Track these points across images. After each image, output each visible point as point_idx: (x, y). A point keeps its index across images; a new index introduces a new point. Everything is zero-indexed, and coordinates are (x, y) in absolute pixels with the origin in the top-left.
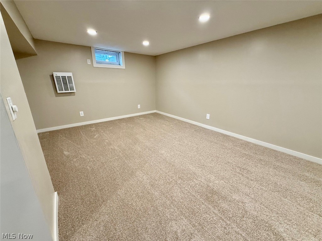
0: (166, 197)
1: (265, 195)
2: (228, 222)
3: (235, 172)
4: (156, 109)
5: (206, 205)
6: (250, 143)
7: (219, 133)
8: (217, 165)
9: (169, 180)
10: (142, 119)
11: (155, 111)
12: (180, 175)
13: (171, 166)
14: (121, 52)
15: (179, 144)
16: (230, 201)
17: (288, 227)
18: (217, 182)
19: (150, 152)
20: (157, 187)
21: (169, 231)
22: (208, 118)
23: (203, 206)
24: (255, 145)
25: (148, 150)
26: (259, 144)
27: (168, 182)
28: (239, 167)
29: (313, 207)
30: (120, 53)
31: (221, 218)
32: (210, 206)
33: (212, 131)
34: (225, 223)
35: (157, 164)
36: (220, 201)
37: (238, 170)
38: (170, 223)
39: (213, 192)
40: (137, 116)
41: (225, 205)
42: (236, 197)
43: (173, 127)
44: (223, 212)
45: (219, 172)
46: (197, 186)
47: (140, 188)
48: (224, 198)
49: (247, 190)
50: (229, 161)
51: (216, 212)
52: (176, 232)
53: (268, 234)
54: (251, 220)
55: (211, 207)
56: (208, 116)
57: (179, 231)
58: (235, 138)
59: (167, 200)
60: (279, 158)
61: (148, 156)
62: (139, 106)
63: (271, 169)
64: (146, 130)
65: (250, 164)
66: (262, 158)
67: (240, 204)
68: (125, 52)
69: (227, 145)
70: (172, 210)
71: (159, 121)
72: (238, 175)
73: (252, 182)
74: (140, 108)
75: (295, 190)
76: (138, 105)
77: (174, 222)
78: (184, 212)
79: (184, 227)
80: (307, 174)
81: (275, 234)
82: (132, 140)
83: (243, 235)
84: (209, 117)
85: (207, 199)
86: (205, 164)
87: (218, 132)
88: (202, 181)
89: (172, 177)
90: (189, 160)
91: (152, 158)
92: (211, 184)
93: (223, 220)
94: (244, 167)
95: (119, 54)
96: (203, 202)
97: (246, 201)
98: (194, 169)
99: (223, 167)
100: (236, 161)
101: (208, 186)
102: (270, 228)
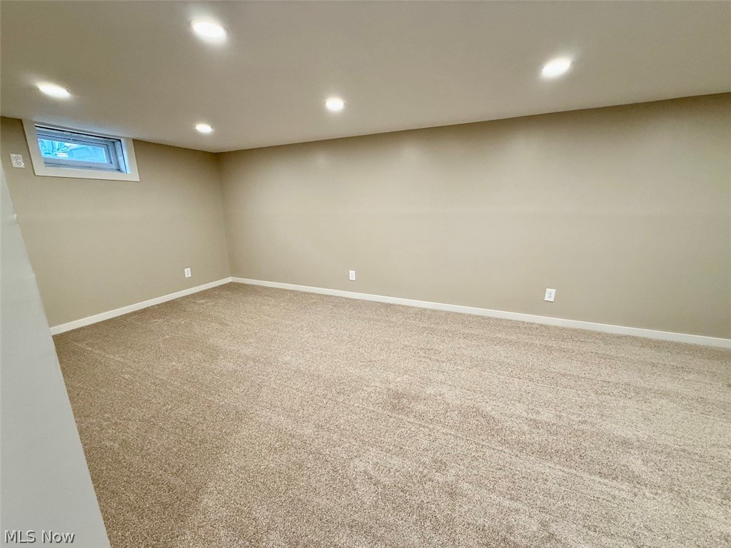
0: (329, 429)
1: (463, 375)
2: (431, 426)
3: (420, 357)
4: (232, 275)
5: (395, 417)
6: (425, 309)
7: (377, 302)
8: (391, 355)
9: (322, 402)
10: (203, 301)
11: (230, 280)
12: (338, 387)
13: (315, 378)
14: (122, 140)
15: (315, 337)
16: (425, 399)
17: (494, 403)
18: (399, 379)
19: (260, 365)
20: (304, 421)
21: (354, 476)
22: (352, 277)
23: (391, 420)
24: (434, 311)
25: (252, 363)
26: (438, 309)
27: (320, 406)
28: (422, 349)
29: (512, 372)
30: (120, 141)
31: (420, 426)
32: (400, 416)
33: (364, 302)
34: (427, 430)
35: (286, 384)
36: (413, 404)
37: (422, 354)
38: (352, 464)
39: (398, 396)
40: (187, 297)
41: (420, 407)
42: (430, 391)
43: (287, 307)
44: (421, 416)
45: (397, 364)
46: (372, 394)
47: (270, 435)
48: (416, 398)
49: (441, 377)
50: (406, 343)
51: (412, 420)
52: (365, 472)
53: (478, 420)
54: (456, 412)
55: (403, 417)
56: (352, 275)
57: (369, 468)
58: (403, 306)
59: (331, 435)
60: (467, 322)
61: (258, 375)
62: (188, 273)
63: (461, 341)
64: (227, 325)
65: (434, 340)
66: (447, 329)
67: (439, 398)
68: (135, 141)
69: (394, 320)
70: (347, 445)
71: (250, 299)
72: (424, 360)
73: (444, 365)
74: (190, 275)
75: (492, 358)
76: (186, 270)
77: (357, 461)
78: (366, 440)
79: (375, 460)
80: (499, 336)
81: (484, 417)
82: (202, 351)
83: (453, 433)
84: (354, 276)
85: (394, 407)
86: (373, 359)
87: (375, 302)
88: (377, 384)
89: (325, 396)
90: (343, 360)
91: (270, 376)
92: (391, 386)
93: (424, 427)
94: (428, 347)
95: (114, 142)
96: (390, 414)
97: (444, 391)
98: (357, 370)
99: (400, 355)
100: (415, 342)
101: (389, 389)
102: (478, 412)
